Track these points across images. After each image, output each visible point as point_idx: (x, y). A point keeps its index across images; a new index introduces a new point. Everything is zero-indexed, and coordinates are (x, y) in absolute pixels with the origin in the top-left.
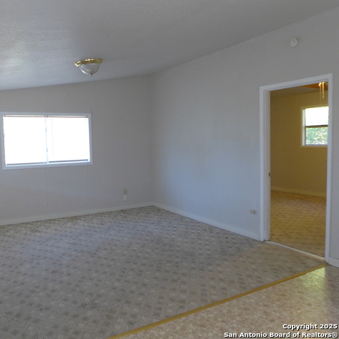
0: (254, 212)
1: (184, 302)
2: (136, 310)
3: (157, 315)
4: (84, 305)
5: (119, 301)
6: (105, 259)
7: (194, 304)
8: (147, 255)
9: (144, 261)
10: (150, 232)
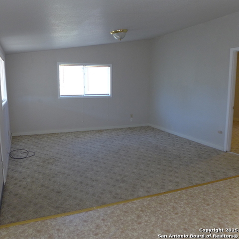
0: (221, 132)
1: (178, 183)
2: (149, 185)
3: (163, 188)
4: (118, 180)
5: (138, 179)
6: (125, 156)
7: (185, 184)
8: (150, 155)
9: (150, 159)
10: (150, 142)
